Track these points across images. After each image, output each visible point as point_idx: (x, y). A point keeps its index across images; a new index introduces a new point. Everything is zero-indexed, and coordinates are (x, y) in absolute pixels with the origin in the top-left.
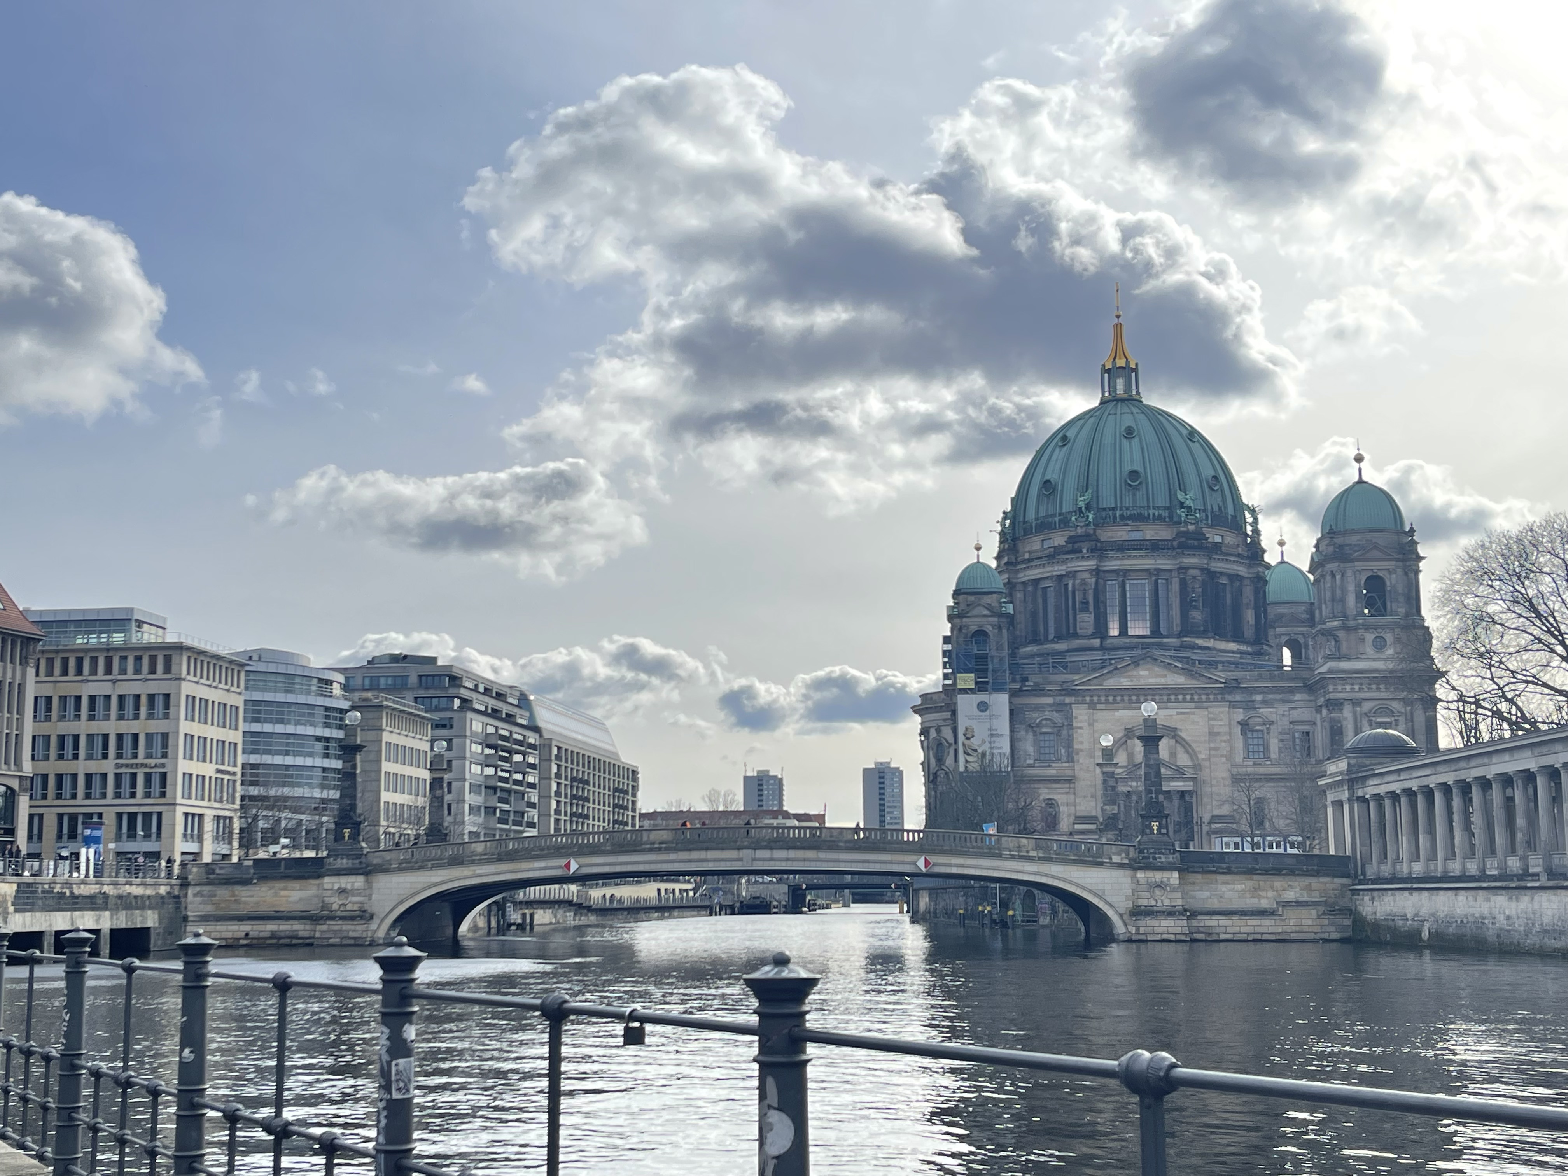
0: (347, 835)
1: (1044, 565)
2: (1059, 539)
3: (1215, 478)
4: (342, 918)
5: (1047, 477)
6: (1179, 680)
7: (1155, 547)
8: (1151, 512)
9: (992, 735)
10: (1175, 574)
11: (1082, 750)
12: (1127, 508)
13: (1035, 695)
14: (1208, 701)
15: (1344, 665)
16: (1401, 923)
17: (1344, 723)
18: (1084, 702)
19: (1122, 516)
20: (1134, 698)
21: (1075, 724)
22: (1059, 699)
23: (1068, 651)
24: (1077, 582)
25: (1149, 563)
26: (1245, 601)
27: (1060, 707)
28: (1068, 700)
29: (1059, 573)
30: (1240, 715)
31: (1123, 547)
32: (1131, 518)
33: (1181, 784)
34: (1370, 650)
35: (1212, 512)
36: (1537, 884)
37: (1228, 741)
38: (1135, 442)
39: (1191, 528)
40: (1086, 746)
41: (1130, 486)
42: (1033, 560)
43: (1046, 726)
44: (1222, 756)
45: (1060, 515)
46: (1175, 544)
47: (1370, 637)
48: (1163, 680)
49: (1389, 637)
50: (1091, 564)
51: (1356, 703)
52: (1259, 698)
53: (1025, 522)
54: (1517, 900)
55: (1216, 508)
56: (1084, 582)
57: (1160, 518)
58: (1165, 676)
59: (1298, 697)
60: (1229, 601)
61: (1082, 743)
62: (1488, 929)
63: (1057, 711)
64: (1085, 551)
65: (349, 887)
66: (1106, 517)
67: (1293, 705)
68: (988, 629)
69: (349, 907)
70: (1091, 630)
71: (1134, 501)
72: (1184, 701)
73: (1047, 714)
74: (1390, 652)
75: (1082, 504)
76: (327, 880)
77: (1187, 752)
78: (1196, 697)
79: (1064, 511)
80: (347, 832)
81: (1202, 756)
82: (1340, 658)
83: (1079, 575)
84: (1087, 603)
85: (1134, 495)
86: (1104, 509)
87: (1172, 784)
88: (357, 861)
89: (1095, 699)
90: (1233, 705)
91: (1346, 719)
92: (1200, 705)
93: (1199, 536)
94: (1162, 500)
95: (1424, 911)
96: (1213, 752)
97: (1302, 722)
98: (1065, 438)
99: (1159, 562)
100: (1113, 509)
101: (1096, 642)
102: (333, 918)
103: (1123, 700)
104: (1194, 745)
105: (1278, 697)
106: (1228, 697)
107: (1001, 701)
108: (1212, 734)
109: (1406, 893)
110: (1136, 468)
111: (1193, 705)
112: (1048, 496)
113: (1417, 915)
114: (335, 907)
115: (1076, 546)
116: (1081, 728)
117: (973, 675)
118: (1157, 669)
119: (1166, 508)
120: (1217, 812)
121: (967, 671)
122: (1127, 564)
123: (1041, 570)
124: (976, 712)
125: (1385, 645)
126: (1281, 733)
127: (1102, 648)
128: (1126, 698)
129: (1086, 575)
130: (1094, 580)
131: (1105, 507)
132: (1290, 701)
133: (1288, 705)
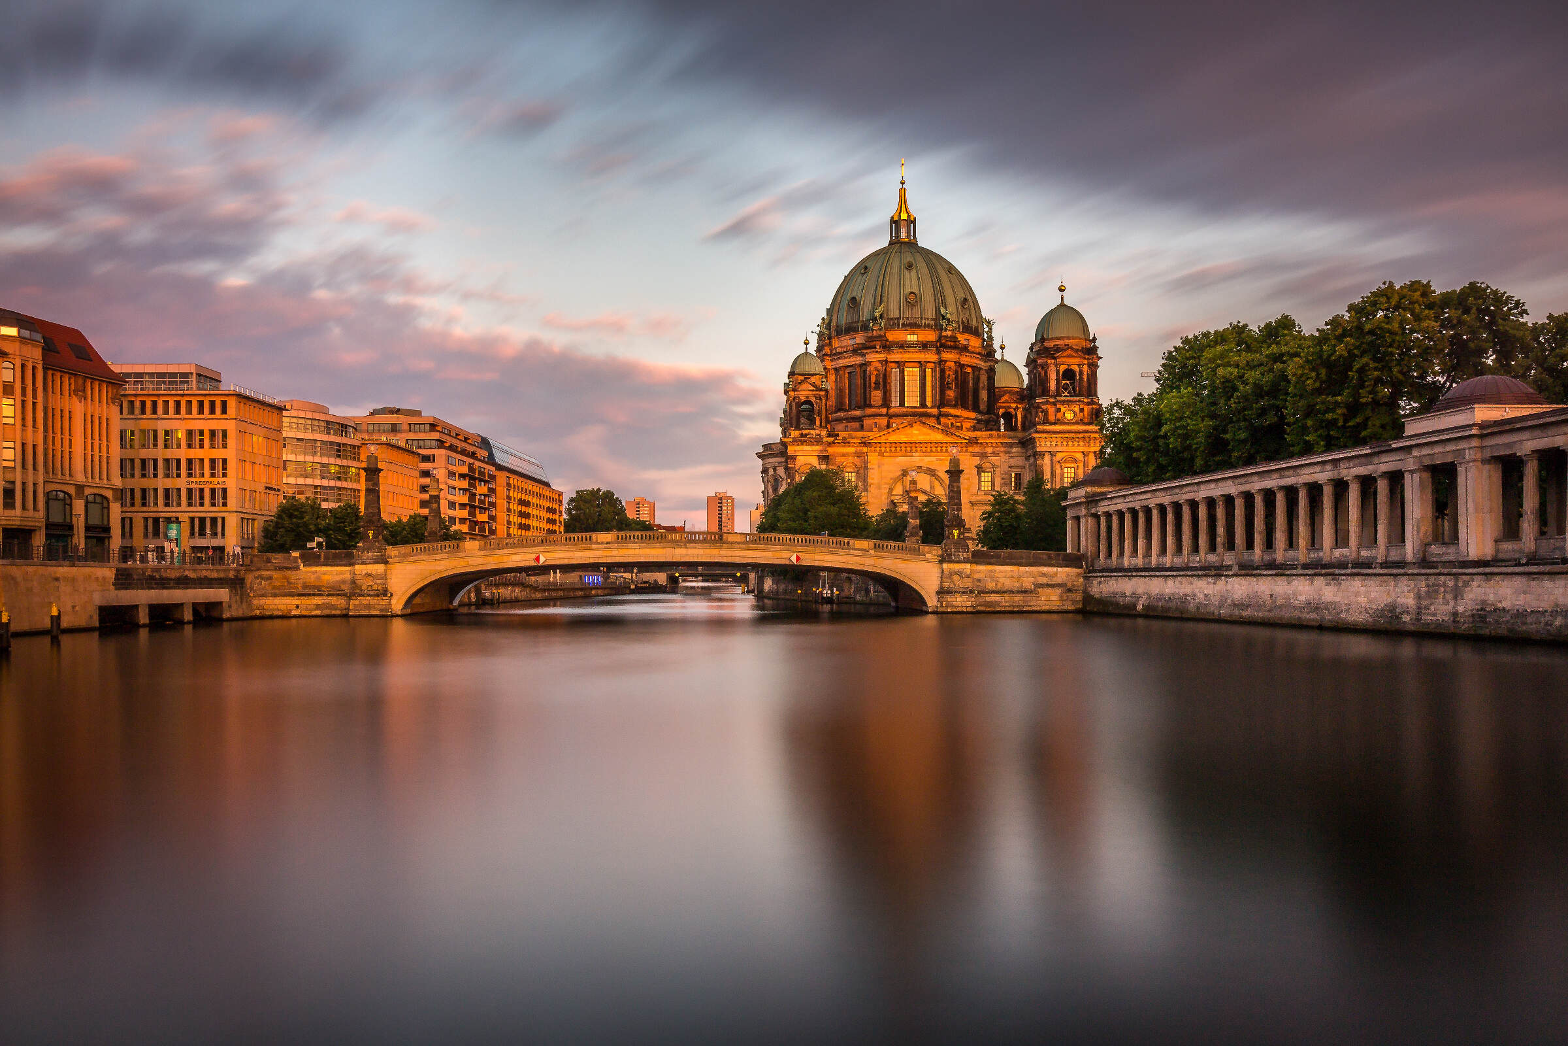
0: (371, 535)
1: (850, 357)
2: (859, 339)
3: (965, 300)
4: (371, 595)
5: (854, 294)
7: (924, 346)
8: (923, 321)
10: (937, 365)
11: (873, 484)
12: (907, 318)
15: (1047, 428)
16: (1121, 599)
17: (1044, 468)
18: (875, 451)
19: (903, 324)
20: (909, 449)
21: (869, 467)
22: (859, 449)
23: (865, 416)
24: (872, 369)
25: (920, 357)
26: (981, 385)
27: (858, 454)
28: (865, 450)
29: (860, 363)
30: (977, 461)
31: (903, 345)
32: (910, 325)
35: (963, 323)
36: (1231, 573)
37: (969, 479)
38: (913, 272)
39: (949, 333)
40: (876, 481)
41: (910, 303)
42: (842, 353)
43: (849, 467)
45: (861, 321)
46: (938, 344)
48: (928, 437)
50: (882, 356)
51: (1053, 454)
52: (990, 450)
53: (836, 326)
54: (1214, 583)
55: (965, 321)
56: (876, 369)
57: (929, 326)
58: (929, 434)
59: (1014, 450)
60: (971, 385)
61: (873, 479)
62: (1190, 603)
63: (857, 457)
64: (878, 347)
65: (374, 572)
66: (894, 324)
67: (1012, 455)
68: (813, 400)
69: (374, 587)
70: (880, 403)
71: (912, 314)
72: (942, 451)
73: (850, 459)
75: (877, 315)
79: (864, 319)
82: (1045, 424)
83: (874, 364)
84: (878, 384)
85: (912, 310)
86: (892, 319)
89: (883, 449)
90: (974, 454)
93: (954, 339)
94: (930, 314)
95: (1140, 591)
98: (866, 268)
99: (927, 356)
100: (898, 319)
101: (884, 410)
102: (364, 595)
103: (901, 450)
105: (1002, 449)
106: (970, 449)
109: (1127, 579)
110: (913, 291)
112: (854, 309)
113: (1134, 593)
114: (364, 587)
115: (872, 343)
116: (873, 469)
118: (924, 429)
119: (932, 319)
122: (906, 357)
123: (848, 360)
126: (1002, 474)
127: (887, 415)
128: (903, 449)
130: (883, 368)
131: (892, 317)
132: (1009, 453)
133: (1008, 455)
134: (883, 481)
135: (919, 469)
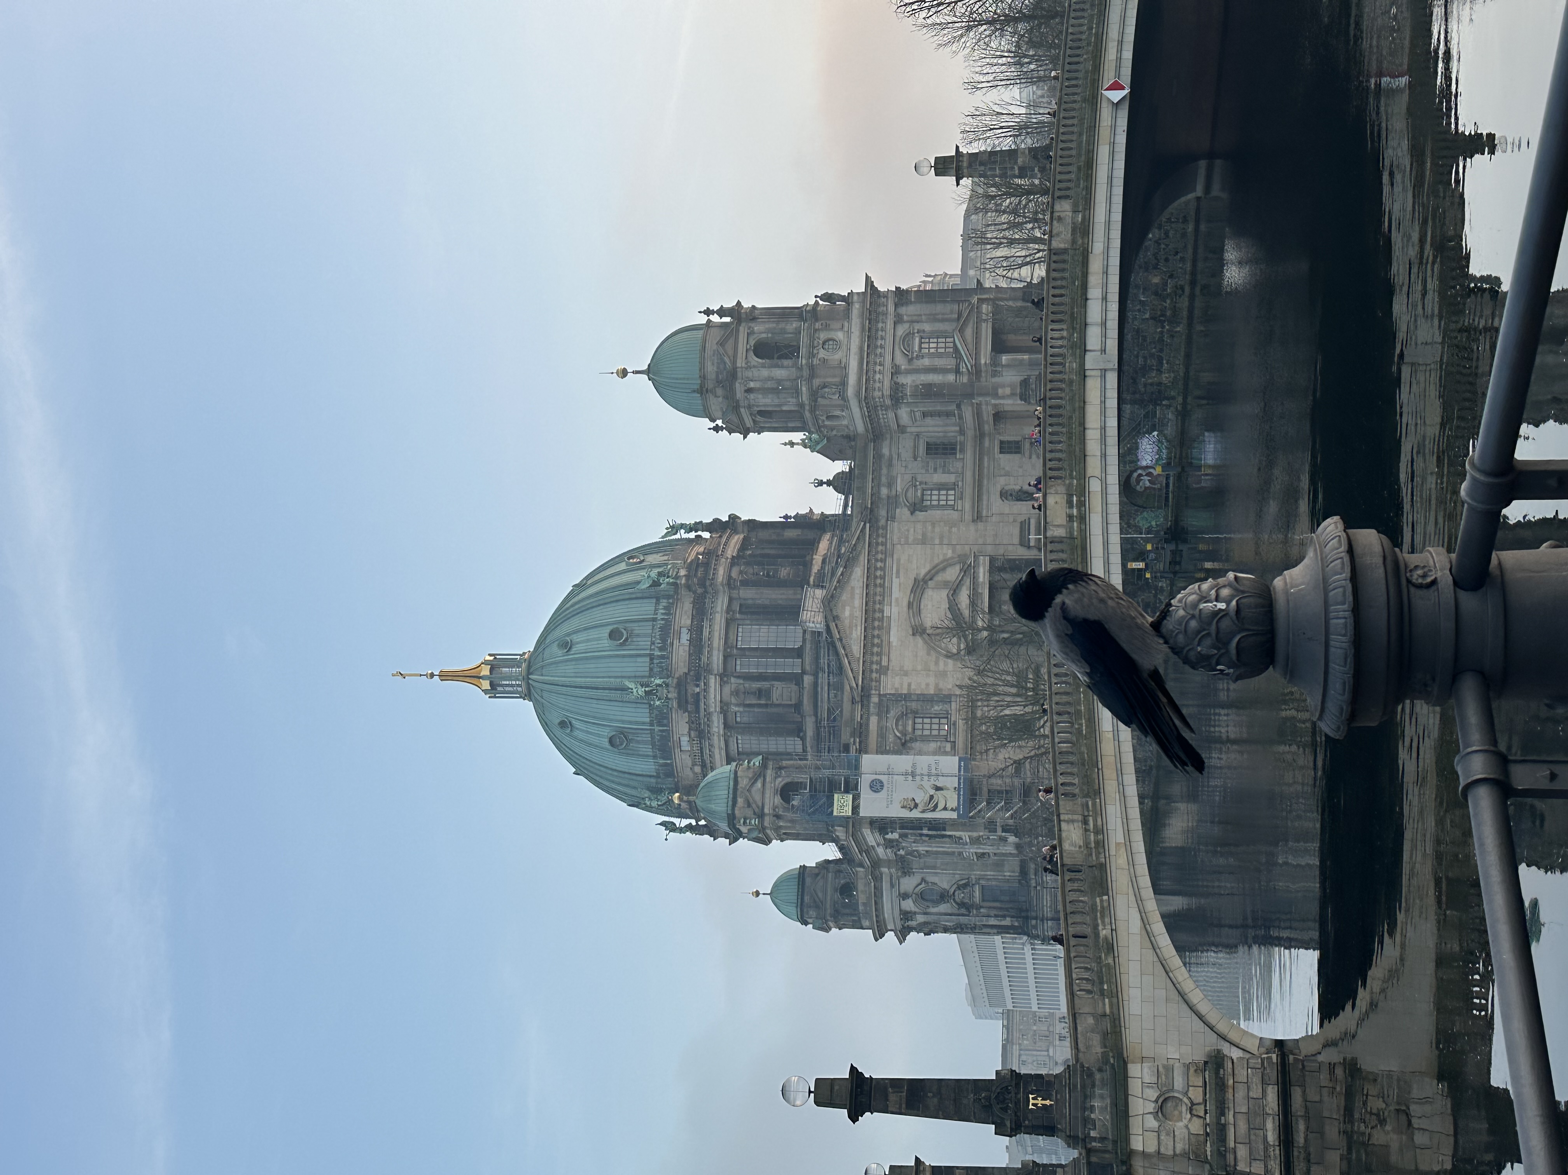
0: (1040, 1102)
1: (711, 746)
2: (681, 726)
4: (1221, 1109)
5: (605, 743)
6: (858, 574)
7: (701, 612)
8: (659, 617)
9: (913, 775)
10: (735, 594)
11: (937, 685)
12: (653, 643)
13: (867, 736)
14: (884, 544)
15: (852, 379)
17: (918, 382)
18: (878, 681)
19: (661, 649)
20: (876, 623)
21: (905, 691)
22: (872, 710)
23: (816, 715)
24: (733, 700)
25: (719, 620)
27: (883, 709)
28: (875, 699)
29: (722, 726)
30: (903, 513)
31: (697, 644)
32: (664, 640)
33: (981, 570)
34: (838, 355)
37: (933, 525)
38: (576, 638)
39: (683, 572)
40: (932, 680)
41: (626, 640)
42: (703, 761)
43: (905, 726)
44: (950, 532)
45: (651, 724)
46: (700, 591)
47: (822, 354)
48: (858, 591)
49: (823, 336)
50: (713, 682)
51: (896, 371)
52: (884, 491)
53: (658, 777)
56: (736, 693)
57: (668, 607)
58: (853, 588)
59: (886, 451)
61: (927, 685)
63: (887, 712)
64: (697, 690)
65: (1153, 1094)
66: (660, 664)
67: (895, 456)
68: (780, 782)
69: (1197, 1095)
70: (794, 688)
71: (645, 635)
72: (883, 569)
73: (891, 723)
74: (840, 335)
75: (641, 691)
76: (1137, 1144)
77: (944, 569)
78: (880, 556)
79: (648, 720)
80: (1035, 1102)
81: (950, 554)
82: (844, 384)
83: (726, 698)
84: (760, 691)
85: (638, 635)
86: (651, 669)
87: (981, 579)
88: (1098, 1076)
89: (875, 667)
90: (891, 518)
91: (914, 381)
92: (888, 554)
94: (646, 608)
96: (946, 541)
97: (915, 447)
98: (563, 724)
99: (719, 609)
100: (652, 659)
101: (808, 680)
102: (1221, 1130)
103: (878, 637)
104: (936, 561)
105: (884, 471)
106: (882, 522)
107: (871, 763)
108: (924, 541)
110: (607, 635)
111: (889, 560)
112: (629, 741)
114: (1196, 1127)
115: (690, 699)
116: (909, 685)
117: (836, 796)
118: (844, 597)
119: (658, 603)
120: (1016, 540)
121: (831, 800)
122: (717, 642)
123: (716, 751)
124: (883, 794)
125: (834, 340)
126: (927, 470)
127: (816, 675)
128: (876, 632)
129: (727, 689)
130: (733, 680)
131: (648, 669)
132: (890, 459)
133: (895, 462)
134: (932, 667)
135: (914, 606)
